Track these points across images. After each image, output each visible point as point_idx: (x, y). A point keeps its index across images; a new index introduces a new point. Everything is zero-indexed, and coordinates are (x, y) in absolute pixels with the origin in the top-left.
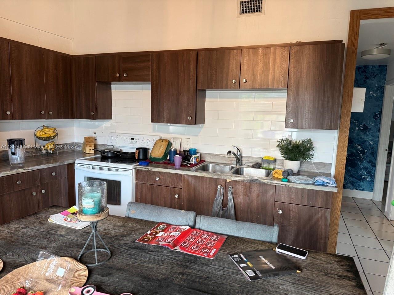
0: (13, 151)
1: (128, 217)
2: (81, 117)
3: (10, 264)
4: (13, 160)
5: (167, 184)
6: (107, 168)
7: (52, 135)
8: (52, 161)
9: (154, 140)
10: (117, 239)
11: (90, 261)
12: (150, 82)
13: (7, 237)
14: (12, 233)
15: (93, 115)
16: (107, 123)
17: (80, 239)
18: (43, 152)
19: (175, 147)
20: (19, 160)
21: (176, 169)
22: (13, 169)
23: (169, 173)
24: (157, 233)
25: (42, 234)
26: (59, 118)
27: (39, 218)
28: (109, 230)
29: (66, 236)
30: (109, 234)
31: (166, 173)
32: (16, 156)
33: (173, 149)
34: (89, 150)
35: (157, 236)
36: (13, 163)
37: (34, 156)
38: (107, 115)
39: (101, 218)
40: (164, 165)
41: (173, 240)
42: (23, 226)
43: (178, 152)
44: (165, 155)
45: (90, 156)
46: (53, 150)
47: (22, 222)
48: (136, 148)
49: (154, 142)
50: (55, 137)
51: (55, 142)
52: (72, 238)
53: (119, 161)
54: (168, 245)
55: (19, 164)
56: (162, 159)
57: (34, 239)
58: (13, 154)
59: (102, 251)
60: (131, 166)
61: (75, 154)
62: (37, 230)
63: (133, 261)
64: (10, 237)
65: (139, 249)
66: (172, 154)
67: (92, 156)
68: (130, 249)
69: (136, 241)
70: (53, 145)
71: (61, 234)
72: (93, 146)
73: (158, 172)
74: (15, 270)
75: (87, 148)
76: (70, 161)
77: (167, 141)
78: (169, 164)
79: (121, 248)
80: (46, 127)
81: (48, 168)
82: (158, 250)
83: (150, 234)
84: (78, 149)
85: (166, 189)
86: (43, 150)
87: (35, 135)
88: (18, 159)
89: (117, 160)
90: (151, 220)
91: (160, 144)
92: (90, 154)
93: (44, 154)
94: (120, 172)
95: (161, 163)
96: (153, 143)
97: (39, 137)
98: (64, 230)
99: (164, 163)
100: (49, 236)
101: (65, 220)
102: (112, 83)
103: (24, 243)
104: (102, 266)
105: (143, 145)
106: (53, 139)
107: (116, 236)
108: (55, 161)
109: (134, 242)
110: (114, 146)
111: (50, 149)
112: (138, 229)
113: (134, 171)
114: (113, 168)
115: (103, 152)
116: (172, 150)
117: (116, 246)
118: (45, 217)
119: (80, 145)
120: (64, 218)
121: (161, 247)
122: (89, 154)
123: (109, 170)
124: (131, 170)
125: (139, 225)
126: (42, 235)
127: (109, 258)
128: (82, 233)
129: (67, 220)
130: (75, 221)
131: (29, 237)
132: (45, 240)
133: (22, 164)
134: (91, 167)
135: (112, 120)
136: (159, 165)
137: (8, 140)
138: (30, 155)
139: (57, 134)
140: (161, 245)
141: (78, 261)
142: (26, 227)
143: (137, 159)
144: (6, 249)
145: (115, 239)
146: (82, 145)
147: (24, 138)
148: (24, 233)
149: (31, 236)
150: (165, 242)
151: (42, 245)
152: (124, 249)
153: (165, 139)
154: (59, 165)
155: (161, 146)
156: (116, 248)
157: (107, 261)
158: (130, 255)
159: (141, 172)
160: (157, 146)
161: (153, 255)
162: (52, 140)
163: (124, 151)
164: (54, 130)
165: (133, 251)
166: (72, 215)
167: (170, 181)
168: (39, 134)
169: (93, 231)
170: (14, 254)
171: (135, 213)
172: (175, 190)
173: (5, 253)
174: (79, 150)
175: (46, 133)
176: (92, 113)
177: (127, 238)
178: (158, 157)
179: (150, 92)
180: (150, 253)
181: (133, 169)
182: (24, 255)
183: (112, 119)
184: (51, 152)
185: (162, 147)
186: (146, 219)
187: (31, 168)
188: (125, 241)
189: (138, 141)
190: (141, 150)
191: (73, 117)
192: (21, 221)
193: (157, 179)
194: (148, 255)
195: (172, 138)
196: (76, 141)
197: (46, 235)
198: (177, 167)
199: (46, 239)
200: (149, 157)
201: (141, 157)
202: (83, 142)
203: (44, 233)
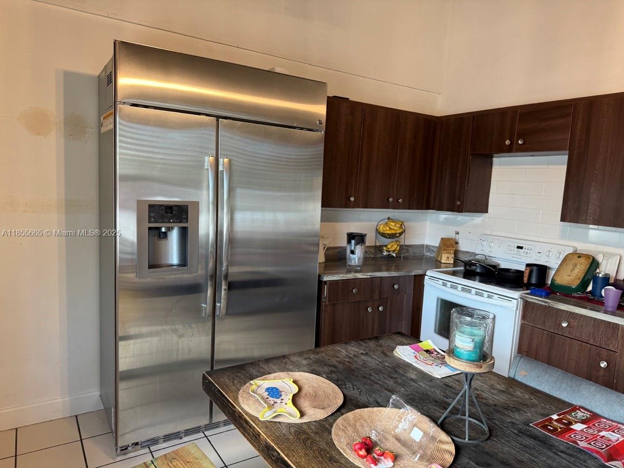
0: (353, 249)
1: (514, 379)
2: (440, 208)
3: (351, 400)
4: (350, 260)
5: (585, 338)
6: (474, 291)
7: (398, 232)
8: (393, 268)
9: (560, 253)
10: (498, 411)
11: (457, 433)
12: (568, 152)
13: (345, 361)
14: (350, 357)
15: (460, 205)
16: (478, 219)
17: (438, 394)
18: (384, 254)
19: (605, 270)
20: (356, 261)
21: (606, 312)
22: (349, 271)
23: (591, 318)
24: (570, 423)
25: (386, 370)
26: (410, 207)
27: (381, 346)
28: (484, 392)
29: (419, 383)
30: (483, 398)
31: (585, 316)
32: (355, 256)
33: (603, 273)
34: (446, 259)
35: (572, 429)
36: (349, 263)
37: (372, 258)
38: (481, 207)
39: (482, 369)
40: (581, 302)
41: (607, 446)
42: (363, 352)
43: (612, 281)
44: (584, 284)
45: (447, 267)
46: (396, 252)
47: (362, 345)
48: (525, 264)
49: (562, 257)
50: (401, 235)
51: (400, 241)
52: (428, 388)
53: (494, 282)
54: (598, 452)
55: (356, 266)
56: (576, 290)
57: (377, 374)
58: (352, 252)
59: (474, 423)
60: (516, 294)
61: (424, 261)
62: (380, 362)
63: (527, 457)
64: (349, 362)
65: (538, 440)
66: (600, 283)
67: (450, 267)
68: (521, 435)
69: (531, 424)
70: (398, 245)
71: (412, 377)
72: (452, 252)
73: (568, 312)
74: (357, 410)
75: (443, 255)
76: (419, 272)
77: (589, 258)
78: (590, 300)
79: (505, 428)
80: (391, 219)
81: (390, 277)
82: (575, 454)
83: (557, 421)
84: (428, 254)
85: (581, 346)
86: (384, 251)
87: (377, 230)
88: (355, 259)
89: (491, 281)
90: (558, 396)
91: (573, 261)
92: (447, 265)
93: (385, 257)
94: (495, 300)
95: (574, 297)
96: (558, 258)
97: (382, 233)
98: (415, 372)
99: (580, 298)
100: (395, 376)
101: (416, 357)
102: (495, 155)
103: (366, 375)
104: (476, 446)
105: (538, 260)
106: (398, 237)
107: (495, 405)
108: (397, 269)
109: (528, 425)
110: (487, 257)
111: (394, 251)
112: (534, 406)
113: (521, 302)
114: (485, 293)
115: (467, 264)
116: (601, 275)
117: (497, 422)
118: (389, 346)
119: (432, 249)
120: (415, 355)
121: (581, 451)
122: (445, 265)
123: (477, 294)
124: (516, 301)
125: (535, 398)
126: (387, 372)
127: (486, 437)
128: (441, 384)
129: (419, 358)
130: (431, 363)
131: (371, 369)
132: (391, 380)
133: (359, 266)
134: (449, 284)
135: (487, 214)
136: (569, 299)
137: (348, 234)
138: (368, 256)
139: (405, 231)
140: (581, 447)
141: (438, 426)
142: (367, 354)
143: (525, 282)
144: (346, 378)
145: (494, 409)
146: (435, 250)
147: (366, 233)
148: (365, 363)
149: (374, 369)
150: (590, 444)
151: (388, 386)
152: (511, 431)
153: (584, 253)
154: (404, 275)
155: (576, 265)
156: (497, 425)
157: (482, 442)
158: (521, 445)
159: (533, 307)
160: (566, 265)
161: (566, 460)
162: (397, 239)
163: (503, 265)
164: (401, 225)
165: (528, 441)
166: (425, 353)
167: (592, 334)
168: (382, 229)
169: (466, 387)
170: (355, 387)
171: (526, 375)
172: (601, 352)
173: (344, 383)
174: (431, 257)
175: (390, 228)
176: (458, 203)
177: (515, 414)
178: (569, 284)
179: (564, 168)
180: (559, 453)
181: (519, 299)
182: (367, 393)
183: (487, 212)
184: (394, 255)
185: (578, 266)
186: (547, 392)
187: (370, 274)
188: (512, 418)
189: (529, 251)
190: (535, 268)
191: (428, 207)
192: (360, 344)
193: (565, 325)
194: (556, 457)
195: (599, 252)
196: (427, 242)
197: (392, 373)
198: (610, 309)
199: (392, 378)
200: (549, 282)
201: (534, 281)
202: (437, 245)
203: (390, 370)
